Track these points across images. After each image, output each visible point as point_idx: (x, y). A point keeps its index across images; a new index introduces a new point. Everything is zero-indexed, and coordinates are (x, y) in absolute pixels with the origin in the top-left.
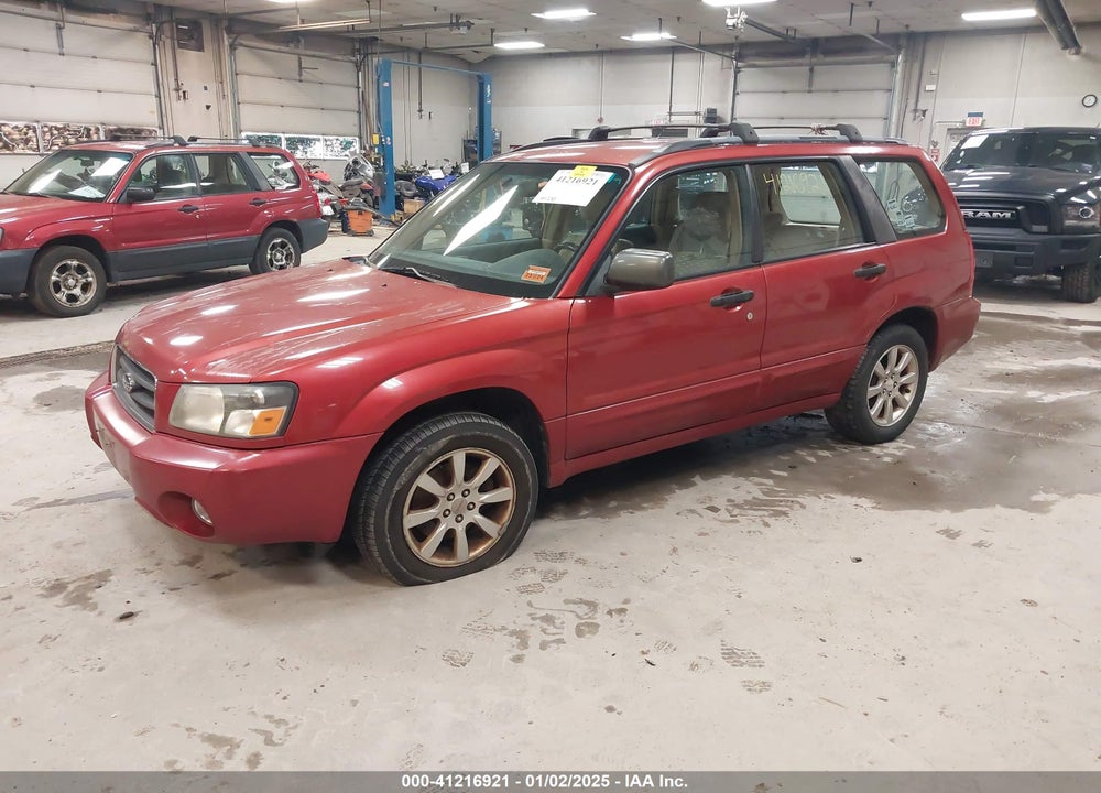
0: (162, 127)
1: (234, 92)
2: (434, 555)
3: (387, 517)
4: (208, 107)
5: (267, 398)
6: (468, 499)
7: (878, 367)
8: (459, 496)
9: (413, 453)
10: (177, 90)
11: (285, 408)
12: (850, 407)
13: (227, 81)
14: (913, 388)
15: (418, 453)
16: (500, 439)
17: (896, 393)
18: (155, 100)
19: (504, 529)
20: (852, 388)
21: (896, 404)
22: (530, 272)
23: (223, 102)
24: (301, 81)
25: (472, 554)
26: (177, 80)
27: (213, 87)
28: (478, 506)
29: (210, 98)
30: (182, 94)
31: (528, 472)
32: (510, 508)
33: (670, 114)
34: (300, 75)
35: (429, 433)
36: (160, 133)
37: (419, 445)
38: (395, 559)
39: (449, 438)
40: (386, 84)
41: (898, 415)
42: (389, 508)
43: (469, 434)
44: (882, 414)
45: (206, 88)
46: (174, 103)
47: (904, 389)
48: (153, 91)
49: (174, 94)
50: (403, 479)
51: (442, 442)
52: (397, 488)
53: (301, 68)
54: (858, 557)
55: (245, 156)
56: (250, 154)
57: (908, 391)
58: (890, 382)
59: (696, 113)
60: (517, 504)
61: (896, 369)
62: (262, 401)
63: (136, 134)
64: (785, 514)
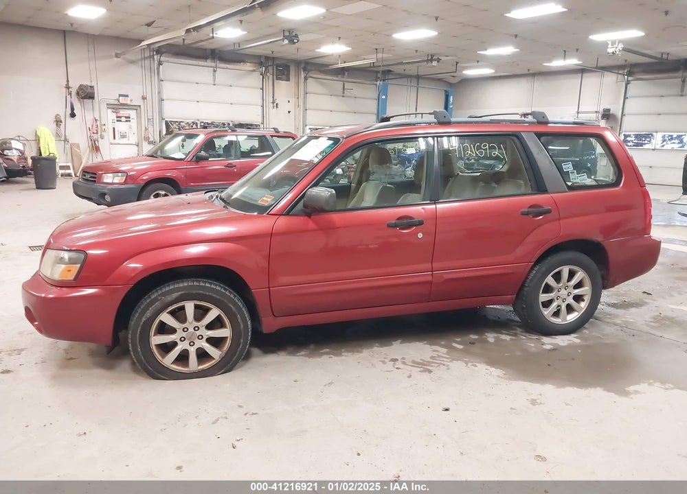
0: (263, 123)
1: (305, 103)
2: (173, 363)
3: (138, 335)
4: (289, 112)
5: (70, 259)
6: (198, 333)
7: (550, 280)
8: (191, 330)
9: (156, 300)
10: (273, 103)
11: (79, 265)
12: (524, 306)
13: (302, 97)
14: (587, 299)
15: (158, 300)
16: (218, 297)
17: (570, 300)
18: (260, 108)
19: (223, 355)
20: (525, 293)
21: (570, 309)
22: (264, 198)
23: (298, 109)
24: (343, 96)
25: (201, 367)
26: (273, 97)
27: (293, 100)
28: (205, 338)
29: (291, 107)
30: (275, 104)
31: (240, 320)
32: (228, 342)
33: (578, 113)
34: (343, 93)
35: (167, 289)
36: (262, 126)
37: (159, 295)
38: (144, 361)
39: (180, 293)
40: (384, 97)
41: (572, 317)
42: (139, 330)
43: (194, 292)
44: (557, 314)
45: (289, 102)
46: (271, 109)
47: (578, 298)
48: (260, 104)
49: (271, 105)
50: (148, 314)
51: (175, 295)
52: (144, 319)
53: (344, 89)
54: (446, 408)
55: (269, 137)
56: (272, 136)
57: (583, 300)
58: (564, 292)
59: (596, 112)
60: (232, 339)
61: (569, 283)
62: (67, 260)
63: (248, 126)
64: (430, 371)
